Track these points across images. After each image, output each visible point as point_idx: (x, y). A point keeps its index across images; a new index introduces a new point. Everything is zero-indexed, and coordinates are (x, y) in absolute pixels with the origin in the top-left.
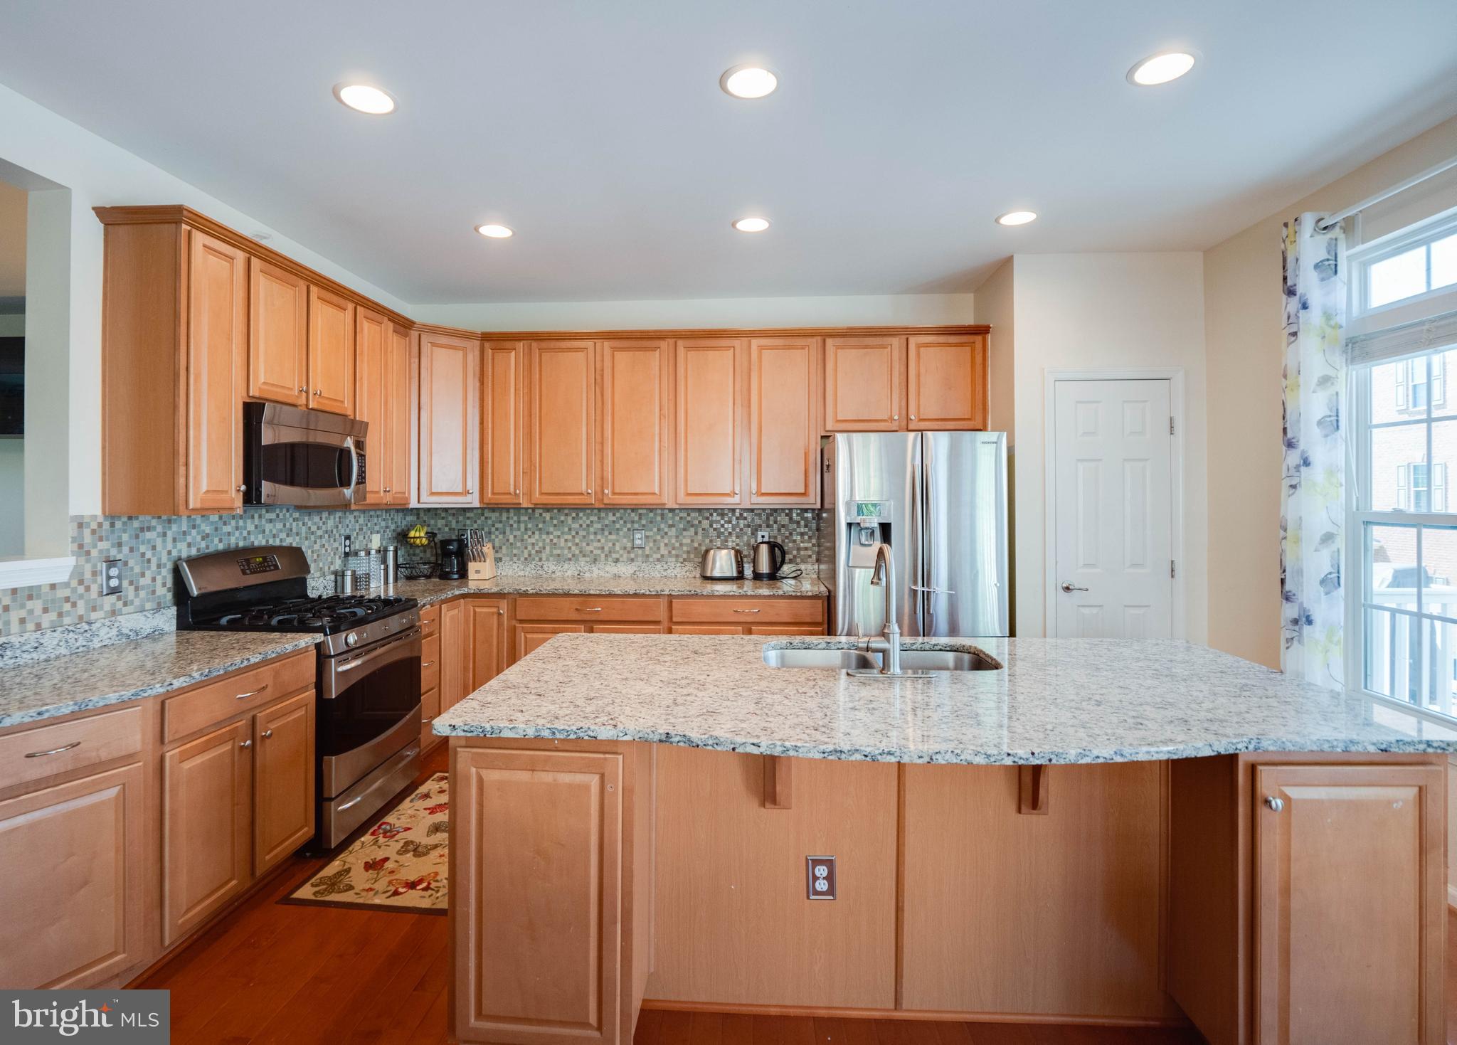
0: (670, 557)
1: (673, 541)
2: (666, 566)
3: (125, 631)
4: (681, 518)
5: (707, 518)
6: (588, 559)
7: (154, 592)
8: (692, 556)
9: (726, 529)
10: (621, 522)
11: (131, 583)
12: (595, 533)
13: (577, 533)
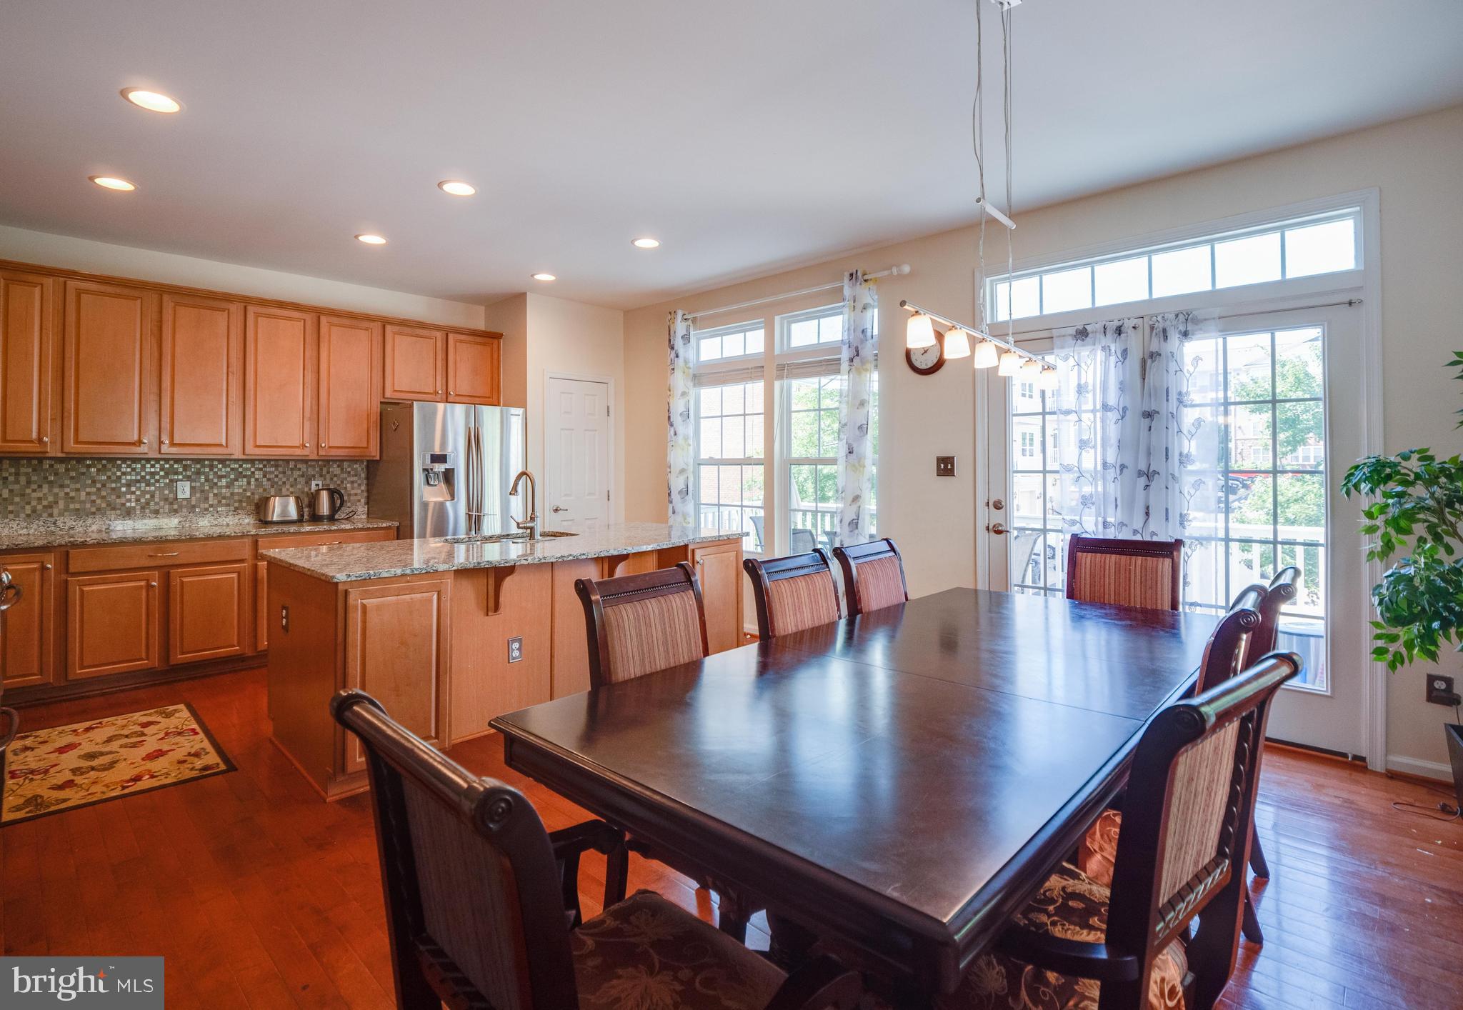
0: (221, 506)
1: (224, 491)
2: (216, 515)
4: (232, 469)
6: (118, 512)
8: (244, 504)
10: (162, 474)
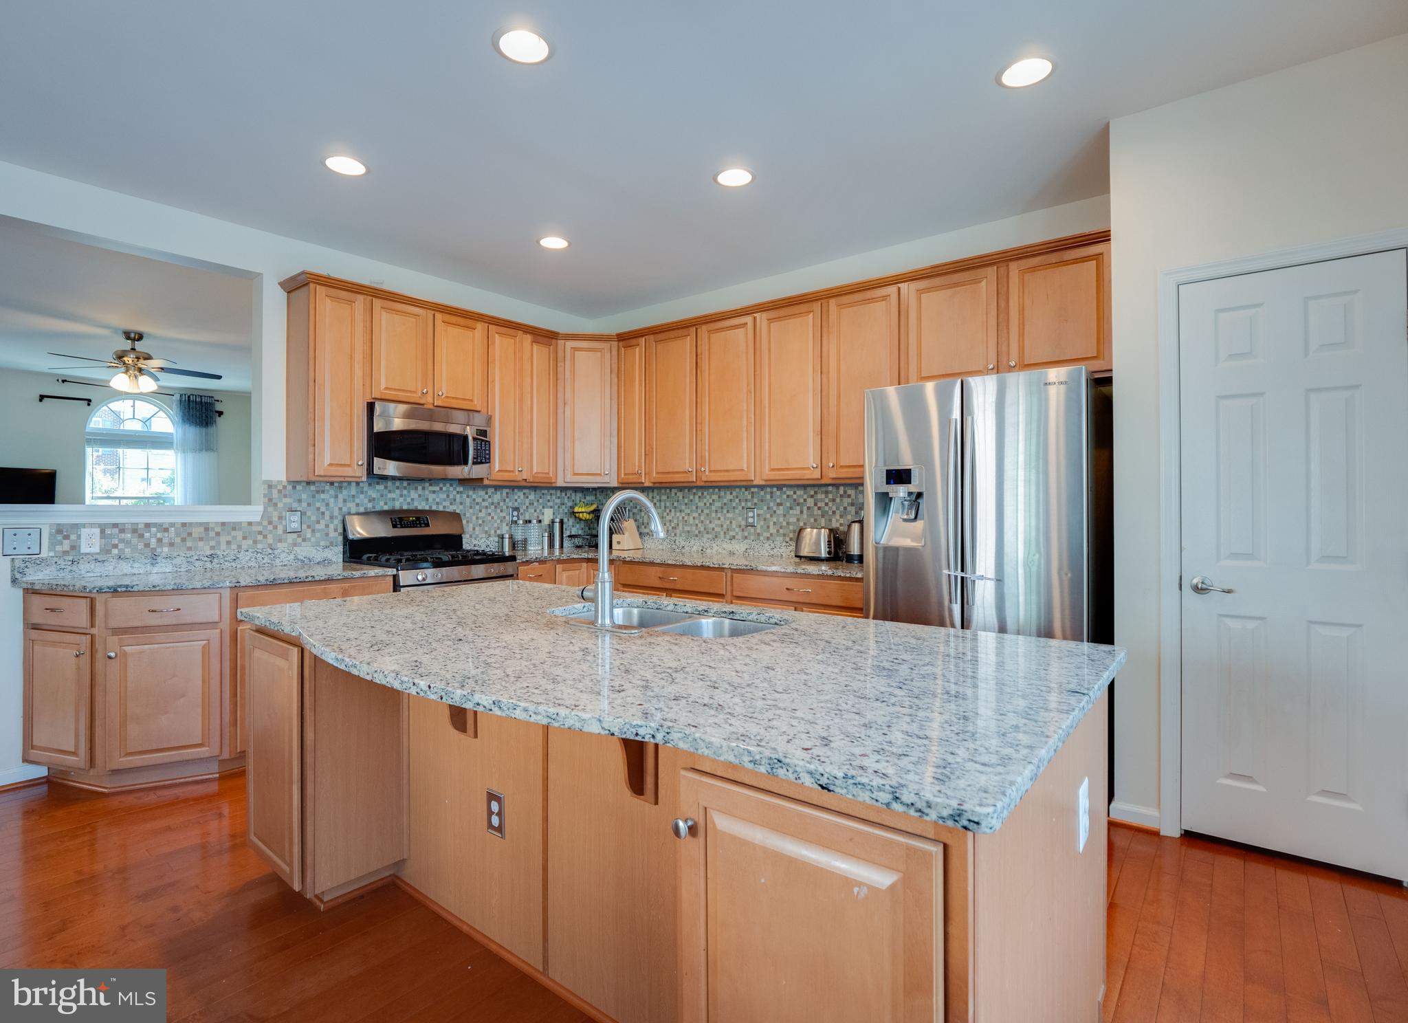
0: (778, 536)
1: (781, 519)
2: (773, 545)
3: (299, 557)
4: (788, 496)
5: (812, 496)
6: (710, 536)
7: (327, 535)
9: (830, 508)
10: (737, 500)
11: (309, 527)
12: (716, 511)
13: (702, 511)
